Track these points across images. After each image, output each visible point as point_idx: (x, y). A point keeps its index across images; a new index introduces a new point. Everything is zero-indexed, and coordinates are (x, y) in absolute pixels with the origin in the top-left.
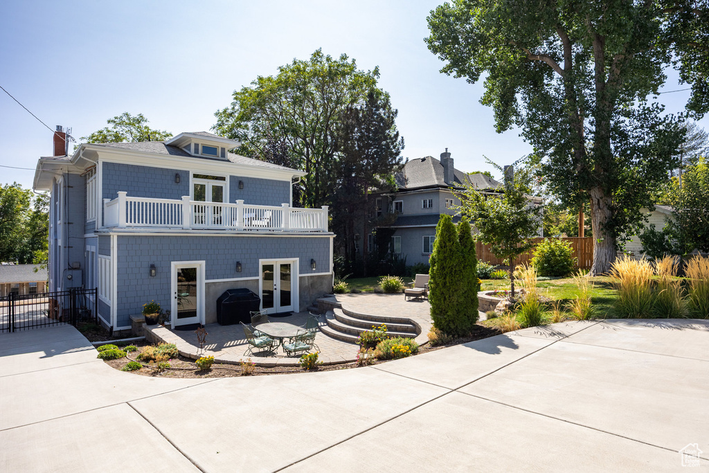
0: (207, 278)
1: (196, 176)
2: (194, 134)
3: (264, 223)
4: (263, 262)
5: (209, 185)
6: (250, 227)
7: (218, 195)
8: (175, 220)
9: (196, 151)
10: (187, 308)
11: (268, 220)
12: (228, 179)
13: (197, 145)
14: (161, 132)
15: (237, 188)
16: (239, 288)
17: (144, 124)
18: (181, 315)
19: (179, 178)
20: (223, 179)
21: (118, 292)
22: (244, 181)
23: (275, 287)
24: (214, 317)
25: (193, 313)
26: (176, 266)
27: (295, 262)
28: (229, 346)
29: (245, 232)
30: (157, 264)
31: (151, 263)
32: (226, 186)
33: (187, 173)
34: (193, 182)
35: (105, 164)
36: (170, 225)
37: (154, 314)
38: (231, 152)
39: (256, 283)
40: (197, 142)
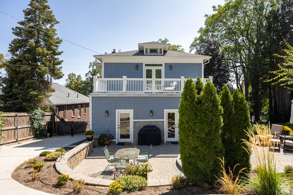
0: (134, 119)
1: (146, 65)
2: (146, 43)
5: (154, 69)
7: (159, 74)
9: (147, 52)
12: (164, 65)
13: (147, 49)
15: (169, 70)
18: (122, 136)
19: (138, 66)
20: (161, 65)
25: (128, 136)
30: (109, 110)
31: (107, 110)
32: (163, 68)
33: (142, 64)
34: (145, 68)
35: (105, 63)
39: (162, 123)
40: (147, 48)
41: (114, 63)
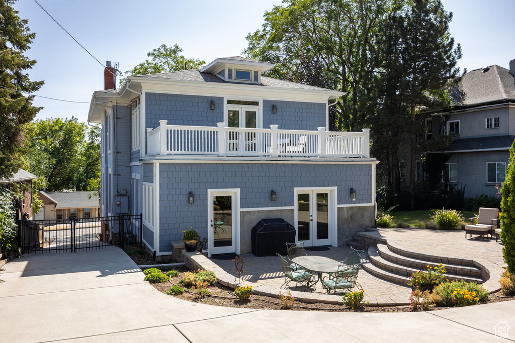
0: (242, 207)
1: (229, 102)
2: (228, 59)
3: (299, 148)
4: (298, 191)
5: (243, 110)
6: (284, 154)
7: (251, 120)
8: (211, 148)
9: (230, 76)
10: (223, 236)
11: (304, 146)
12: (261, 104)
13: (230, 71)
14: (195, 60)
15: (270, 113)
16: (273, 217)
17: (179, 54)
18: (217, 243)
19: (214, 104)
20: (256, 104)
21: (160, 218)
22: (277, 105)
23: (311, 218)
24: (249, 247)
25: (228, 243)
26: (212, 193)
27: (332, 191)
28: (265, 278)
29: (279, 158)
30: (195, 191)
31: (189, 190)
32: (259, 111)
33: (221, 99)
34: (227, 108)
35: (147, 94)
36: (206, 153)
37: (192, 241)
38: (263, 75)
39: (291, 213)
40: (230, 67)
41: (176, 95)
